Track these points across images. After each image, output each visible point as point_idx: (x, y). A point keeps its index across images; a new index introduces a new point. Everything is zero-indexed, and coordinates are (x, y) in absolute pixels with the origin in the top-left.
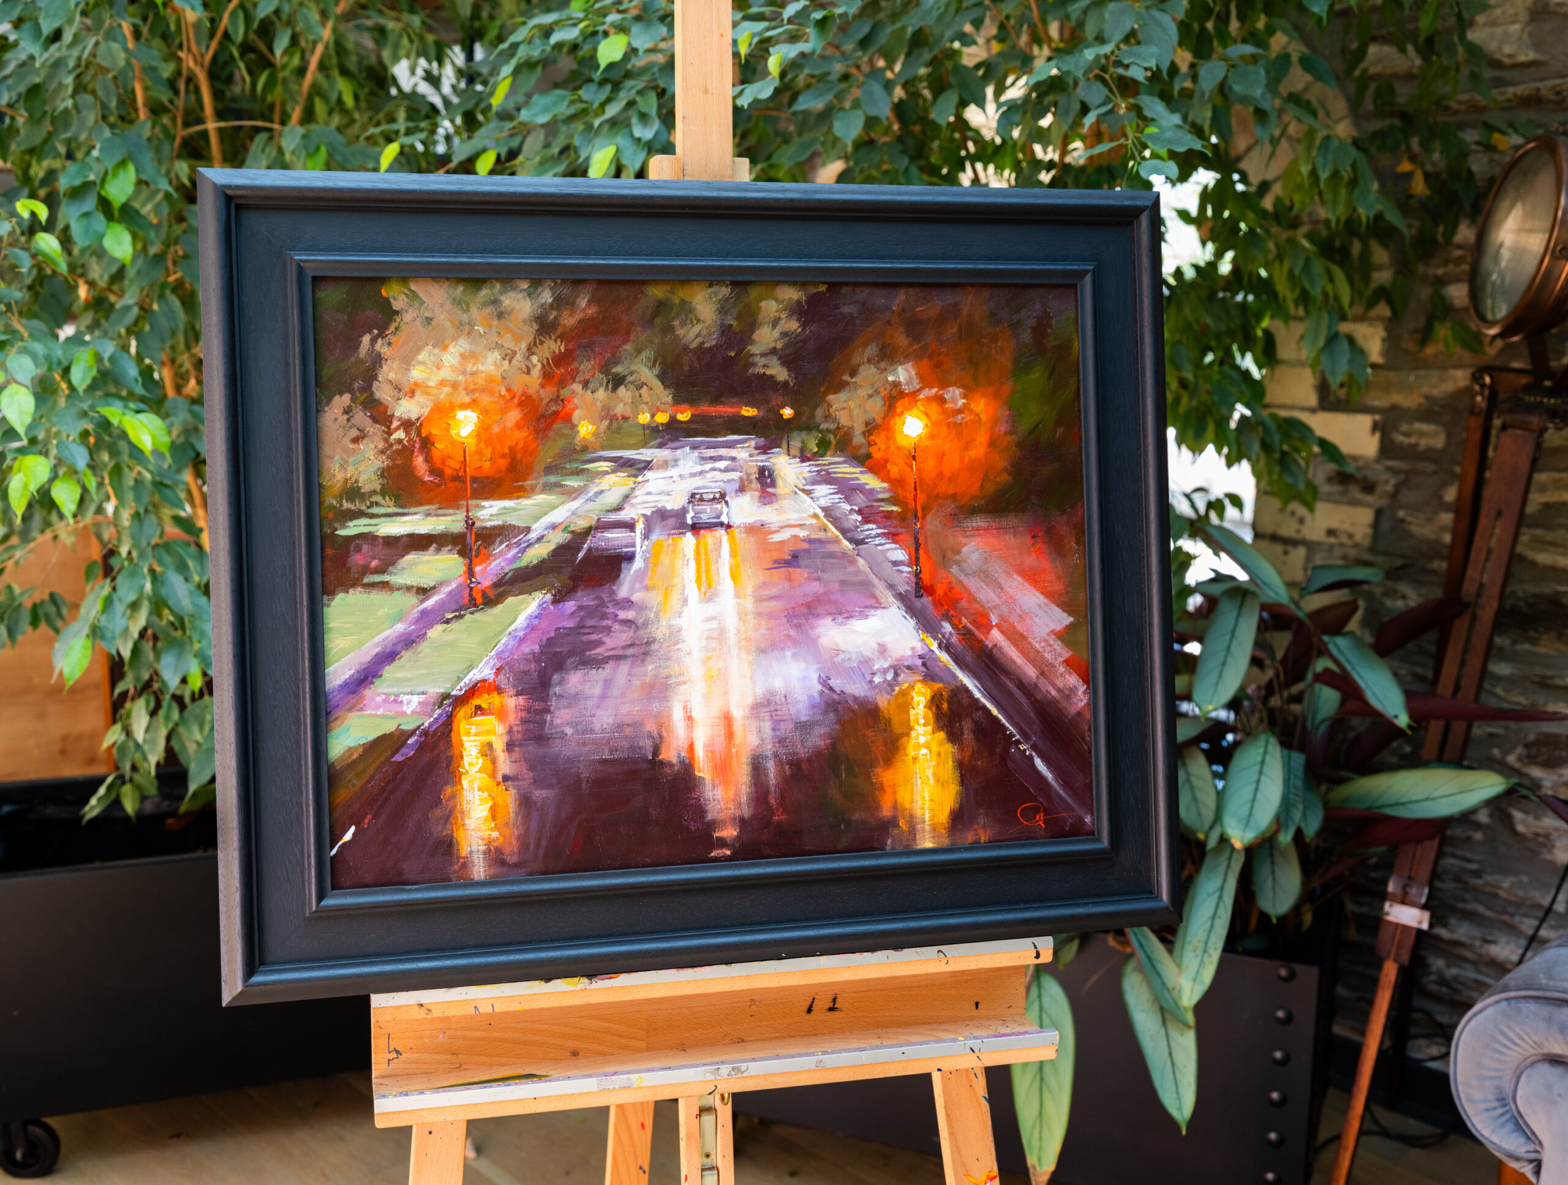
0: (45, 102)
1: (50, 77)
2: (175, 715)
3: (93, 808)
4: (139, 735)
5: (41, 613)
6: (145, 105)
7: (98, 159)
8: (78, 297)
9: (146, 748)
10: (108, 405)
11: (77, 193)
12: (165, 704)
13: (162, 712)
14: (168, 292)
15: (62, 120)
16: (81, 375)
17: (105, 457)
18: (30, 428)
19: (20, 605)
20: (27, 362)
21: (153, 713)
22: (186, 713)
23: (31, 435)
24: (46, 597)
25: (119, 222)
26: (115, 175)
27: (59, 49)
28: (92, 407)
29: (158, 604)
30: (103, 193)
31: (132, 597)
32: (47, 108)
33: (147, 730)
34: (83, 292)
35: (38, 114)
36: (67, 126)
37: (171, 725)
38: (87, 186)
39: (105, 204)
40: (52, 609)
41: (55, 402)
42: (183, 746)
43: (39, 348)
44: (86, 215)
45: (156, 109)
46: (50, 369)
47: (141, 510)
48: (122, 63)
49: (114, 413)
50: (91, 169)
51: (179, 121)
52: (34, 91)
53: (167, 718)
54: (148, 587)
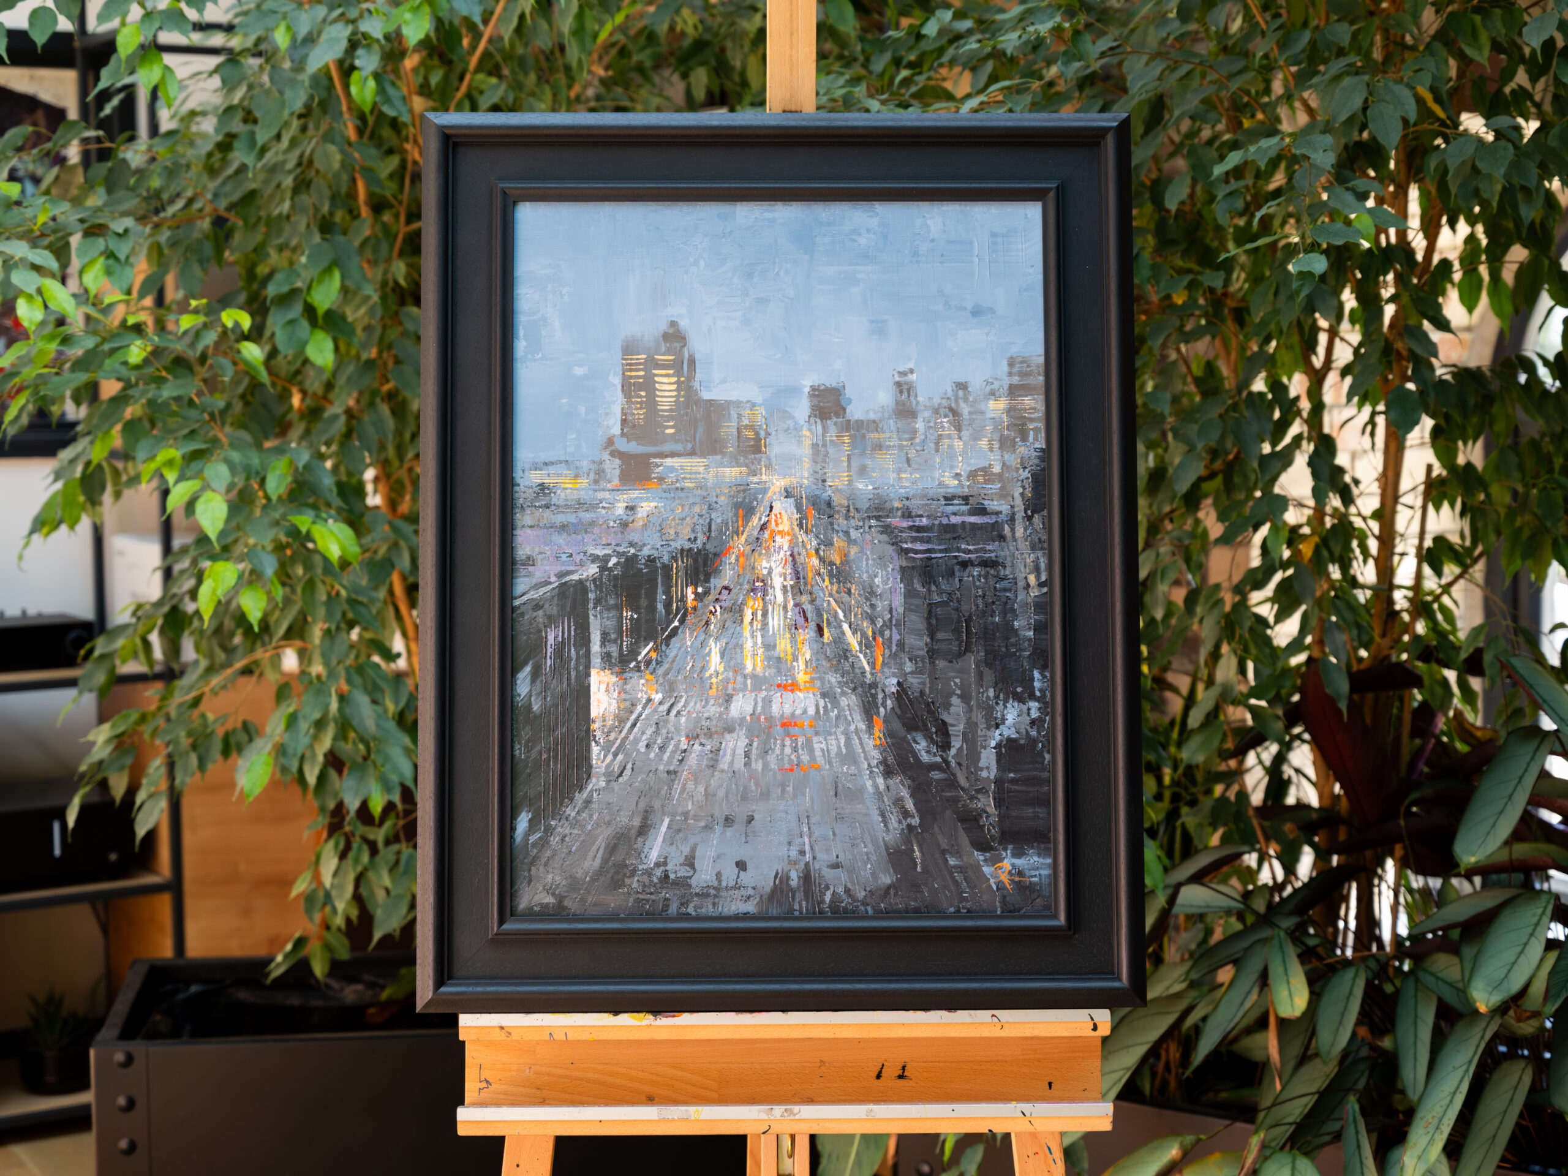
0: (259, 208)
1: (266, 182)
2: (365, 858)
3: (278, 965)
4: (327, 880)
5: (232, 741)
6: (366, 203)
7: (305, 266)
8: (291, 407)
9: (334, 893)
10: (301, 513)
11: (285, 299)
12: (355, 846)
13: (351, 855)
14: (378, 400)
15: (275, 224)
16: (277, 482)
17: (300, 571)
18: (222, 534)
19: (212, 732)
20: (223, 470)
21: (343, 856)
22: (378, 859)
23: (223, 543)
24: (239, 725)
25: (322, 328)
26: (320, 281)
27: (277, 153)
28: (284, 517)
29: (344, 727)
30: (309, 300)
31: (317, 715)
32: (263, 213)
33: (336, 874)
34: (296, 400)
35: (253, 220)
36: (280, 232)
37: (359, 869)
38: (294, 293)
39: (310, 311)
40: (244, 737)
41: (251, 512)
42: (372, 894)
43: (235, 456)
44: (291, 322)
45: (378, 206)
46: (248, 479)
47: (333, 628)
48: (336, 165)
49: (303, 521)
50: (299, 275)
51: (402, 218)
52: (252, 195)
53: (357, 861)
54: (334, 706)
